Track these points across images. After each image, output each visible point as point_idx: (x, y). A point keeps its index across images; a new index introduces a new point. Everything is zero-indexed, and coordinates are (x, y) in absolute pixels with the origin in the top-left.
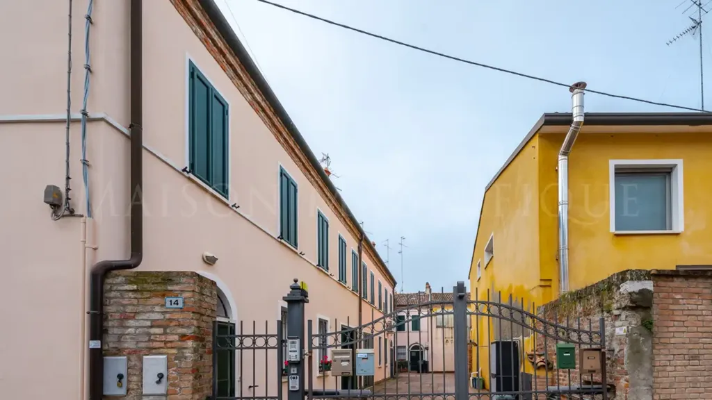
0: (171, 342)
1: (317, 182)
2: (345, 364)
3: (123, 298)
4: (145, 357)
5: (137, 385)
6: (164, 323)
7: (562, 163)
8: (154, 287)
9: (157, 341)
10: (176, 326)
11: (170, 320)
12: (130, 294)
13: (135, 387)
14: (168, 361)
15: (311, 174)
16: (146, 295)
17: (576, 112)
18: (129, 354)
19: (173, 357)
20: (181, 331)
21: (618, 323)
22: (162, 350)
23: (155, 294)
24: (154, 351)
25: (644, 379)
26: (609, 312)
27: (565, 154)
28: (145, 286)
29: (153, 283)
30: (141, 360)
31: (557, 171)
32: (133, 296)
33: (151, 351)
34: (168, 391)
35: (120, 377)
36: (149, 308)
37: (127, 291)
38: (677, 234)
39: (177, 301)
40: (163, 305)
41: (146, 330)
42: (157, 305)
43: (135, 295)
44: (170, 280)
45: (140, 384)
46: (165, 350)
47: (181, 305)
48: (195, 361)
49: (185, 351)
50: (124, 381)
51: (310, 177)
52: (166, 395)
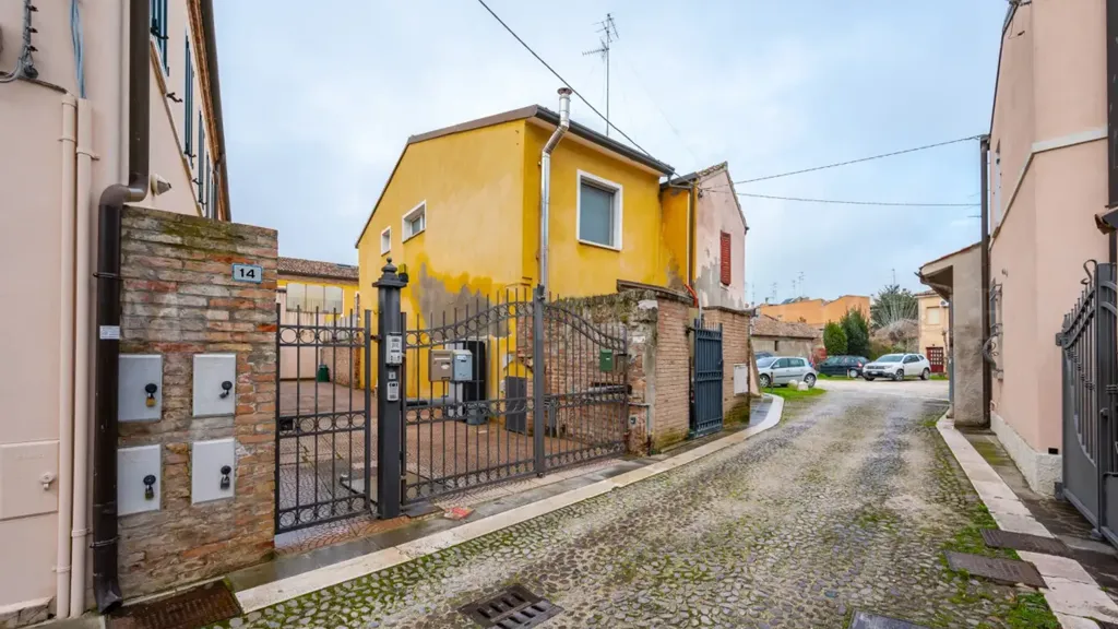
0: (242, 333)
2: (445, 367)
3: (154, 255)
4: (197, 356)
5: (182, 402)
6: (231, 303)
7: (546, 160)
8: (212, 245)
9: (217, 331)
10: (250, 309)
11: (242, 300)
12: (168, 250)
13: (178, 405)
14: (237, 364)
16: (198, 255)
17: (563, 115)
18: (167, 350)
19: (245, 357)
20: (258, 317)
21: (635, 333)
22: (226, 345)
23: (213, 255)
24: (211, 346)
26: (625, 322)
27: (549, 151)
28: (198, 240)
29: (211, 238)
30: (190, 362)
31: (540, 166)
32: (173, 254)
33: (206, 346)
34: (236, 407)
35: (151, 389)
36: (204, 277)
37: (161, 243)
38: (618, 251)
39: (252, 271)
40: (227, 276)
41: (198, 312)
42: (218, 273)
43: (178, 254)
44: (241, 237)
45: (187, 400)
46: (231, 346)
47: (258, 278)
49: (264, 348)
50: (158, 395)
52: (234, 416)
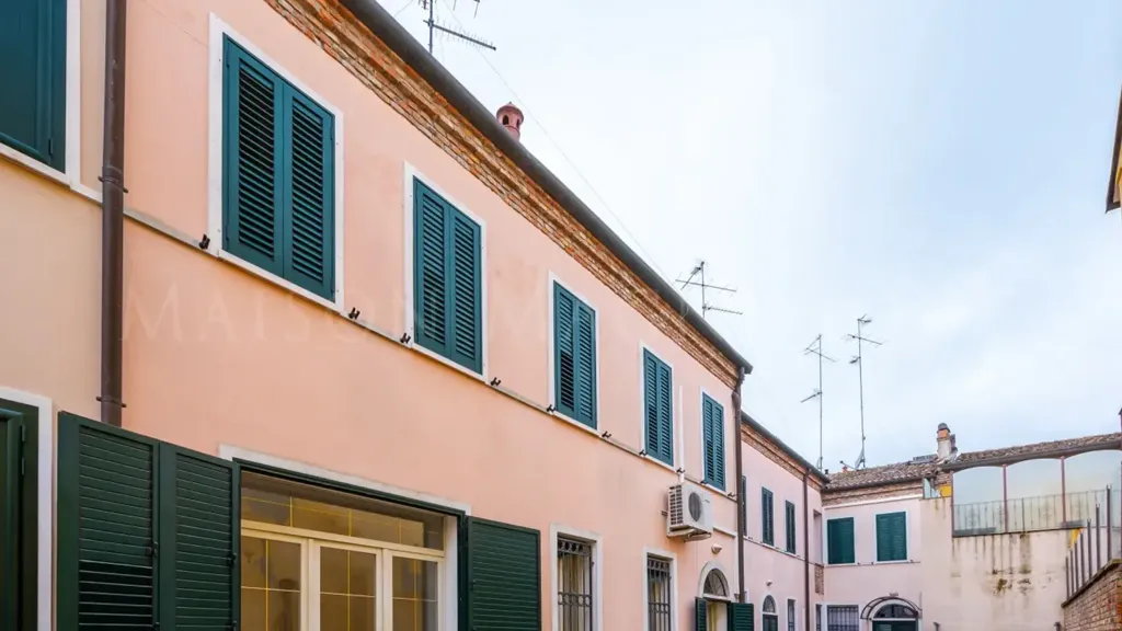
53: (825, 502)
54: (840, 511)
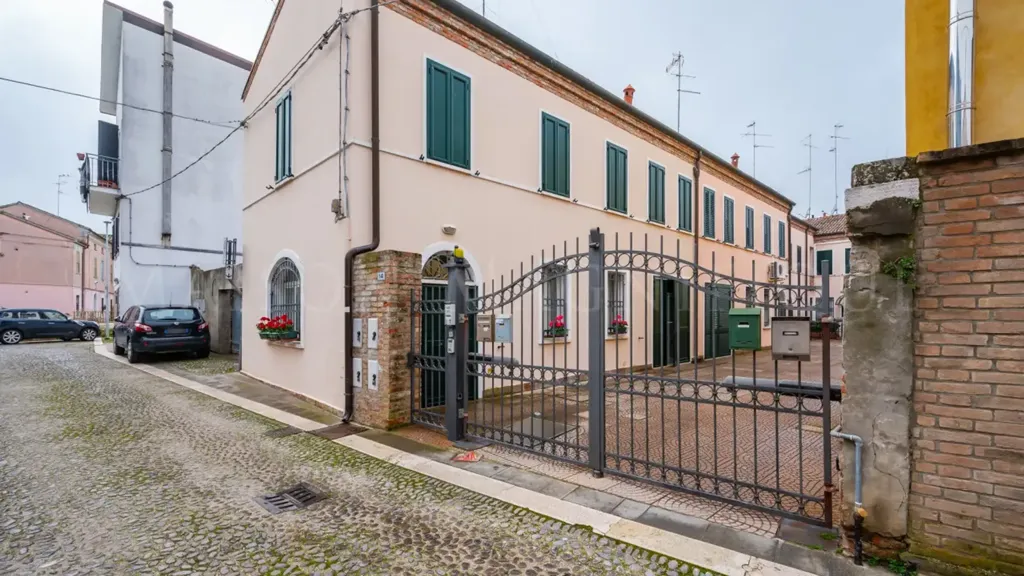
0: (380, 307)
1: (604, 110)
3: (360, 274)
4: (368, 319)
6: (377, 293)
8: (373, 265)
9: (373, 307)
10: (382, 294)
11: (380, 290)
14: (378, 323)
15: (593, 104)
16: (370, 271)
18: (363, 316)
19: (381, 320)
20: (384, 298)
23: (373, 270)
25: (885, 381)
28: (369, 264)
29: (372, 262)
30: (368, 322)
33: (371, 315)
34: (378, 346)
35: (359, 334)
36: (371, 281)
39: (382, 274)
40: (377, 279)
41: (369, 298)
42: (374, 279)
43: (365, 272)
44: (380, 258)
45: (366, 340)
46: (377, 314)
47: (384, 277)
48: (393, 323)
49: (386, 315)
50: (361, 337)
51: (592, 108)
52: (377, 349)
53: (815, 241)
54: (825, 246)
